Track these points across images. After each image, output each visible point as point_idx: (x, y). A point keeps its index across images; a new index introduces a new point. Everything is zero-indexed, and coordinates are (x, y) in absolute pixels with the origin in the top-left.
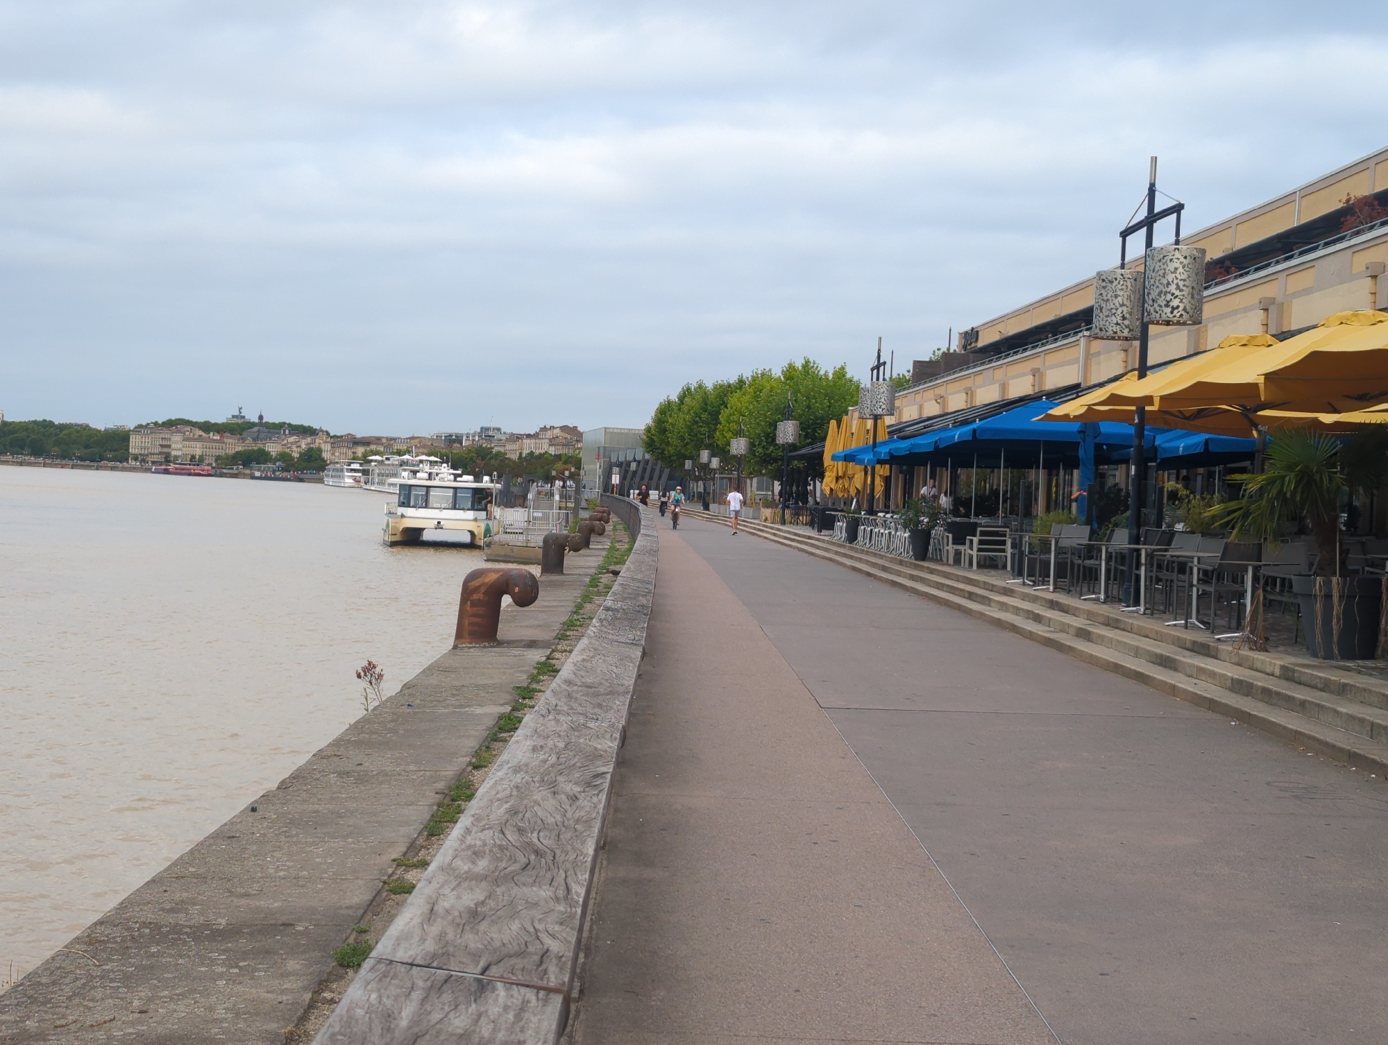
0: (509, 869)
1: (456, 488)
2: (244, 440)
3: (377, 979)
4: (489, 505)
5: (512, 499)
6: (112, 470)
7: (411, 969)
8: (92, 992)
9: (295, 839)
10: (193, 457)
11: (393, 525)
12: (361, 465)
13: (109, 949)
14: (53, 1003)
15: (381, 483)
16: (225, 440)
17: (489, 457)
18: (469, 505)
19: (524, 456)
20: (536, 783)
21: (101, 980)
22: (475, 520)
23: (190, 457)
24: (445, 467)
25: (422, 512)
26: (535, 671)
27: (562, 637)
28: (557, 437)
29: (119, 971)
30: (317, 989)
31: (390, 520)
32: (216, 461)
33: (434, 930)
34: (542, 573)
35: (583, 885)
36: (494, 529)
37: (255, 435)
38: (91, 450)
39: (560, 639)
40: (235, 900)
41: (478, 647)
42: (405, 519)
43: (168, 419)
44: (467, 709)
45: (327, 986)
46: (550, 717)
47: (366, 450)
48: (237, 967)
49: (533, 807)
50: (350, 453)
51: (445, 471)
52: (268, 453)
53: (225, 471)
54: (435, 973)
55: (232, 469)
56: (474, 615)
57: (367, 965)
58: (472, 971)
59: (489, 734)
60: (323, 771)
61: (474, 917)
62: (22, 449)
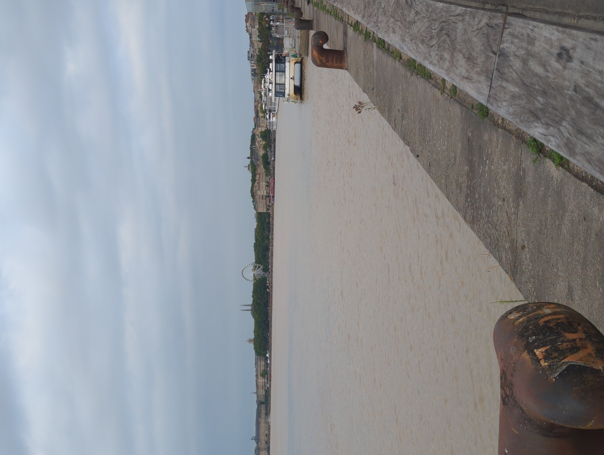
0: (448, 43)
1: (276, 71)
2: (258, 165)
3: (497, 102)
4: (283, 56)
5: (280, 45)
6: (273, 219)
7: (493, 87)
8: (494, 221)
9: (431, 138)
10: (267, 186)
11: (293, 99)
12: (267, 114)
13: (476, 215)
14: (498, 237)
15: (275, 104)
16: (259, 173)
17: (261, 56)
18: (283, 65)
19: (260, 40)
20: (409, 31)
21: (489, 218)
22: (289, 62)
23: (266, 187)
24: (266, 77)
25: (287, 86)
26: (358, 32)
27: (342, 19)
28: (251, 24)
29: (486, 210)
30: (497, 126)
31: (291, 100)
32: (268, 176)
33: (475, 77)
34: (312, 30)
35: (457, 8)
36: (293, 53)
37: (256, 160)
38: (265, 228)
39: (343, 20)
40: (457, 163)
41: (347, 59)
42: (290, 94)
43: (251, 197)
44: (375, 63)
45: (496, 122)
46: (379, 25)
47: (260, 112)
48: (486, 161)
49: (420, 32)
50: (262, 119)
51: (268, 76)
52: (264, 154)
53: (272, 173)
54: (495, 76)
55: (271, 169)
56: (333, 62)
57: (489, 106)
58: (495, 59)
59: (386, 53)
60: (402, 127)
61: (470, 59)
62: (266, 255)
